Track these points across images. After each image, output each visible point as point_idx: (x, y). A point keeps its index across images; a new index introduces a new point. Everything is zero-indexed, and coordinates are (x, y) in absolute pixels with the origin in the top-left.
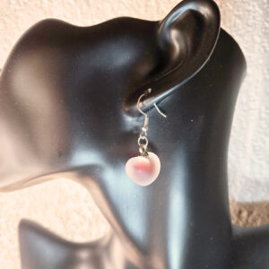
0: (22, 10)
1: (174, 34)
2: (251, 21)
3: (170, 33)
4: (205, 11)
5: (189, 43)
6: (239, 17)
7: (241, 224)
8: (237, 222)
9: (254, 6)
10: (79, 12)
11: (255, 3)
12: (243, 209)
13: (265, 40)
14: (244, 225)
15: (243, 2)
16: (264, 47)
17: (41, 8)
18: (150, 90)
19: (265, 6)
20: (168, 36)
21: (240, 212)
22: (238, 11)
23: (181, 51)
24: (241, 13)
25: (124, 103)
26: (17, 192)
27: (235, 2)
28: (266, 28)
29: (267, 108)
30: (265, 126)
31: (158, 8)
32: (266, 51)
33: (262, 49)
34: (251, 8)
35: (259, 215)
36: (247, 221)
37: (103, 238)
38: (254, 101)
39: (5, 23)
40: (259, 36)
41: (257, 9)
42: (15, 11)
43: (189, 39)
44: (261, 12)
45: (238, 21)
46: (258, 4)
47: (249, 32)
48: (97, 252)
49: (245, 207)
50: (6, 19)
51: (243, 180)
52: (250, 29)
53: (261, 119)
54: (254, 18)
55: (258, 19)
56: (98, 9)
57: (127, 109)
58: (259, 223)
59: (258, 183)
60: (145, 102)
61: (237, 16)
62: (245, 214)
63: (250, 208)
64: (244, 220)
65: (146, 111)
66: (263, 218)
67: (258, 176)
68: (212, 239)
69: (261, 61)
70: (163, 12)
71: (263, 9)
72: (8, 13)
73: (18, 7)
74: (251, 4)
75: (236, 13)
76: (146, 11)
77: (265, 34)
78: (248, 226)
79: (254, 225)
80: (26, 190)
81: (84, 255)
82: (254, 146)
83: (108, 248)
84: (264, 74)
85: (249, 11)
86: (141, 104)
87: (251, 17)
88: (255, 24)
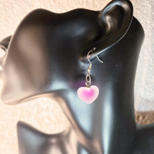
1: (108, 18)
2: (145, 12)
3: (105, 18)
4: (125, 6)
5: (116, 23)
7: (139, 123)
10: (48, 5)
11: (147, 2)
12: (140, 115)
13: (153, 22)
15: (141, 1)
16: (152, 26)
17: (27, 2)
18: (95, 48)
21: (138, 117)
22: (138, 6)
23: (111, 27)
25: (80, 56)
28: (153, 16)
29: (153, 60)
30: (152, 69)
31: (94, 3)
32: (153, 28)
33: (151, 27)
34: (145, 4)
35: (149, 118)
36: (142, 122)
38: (146, 56)
39: (6, 10)
40: (149, 20)
41: (148, 5)
42: (12, 3)
43: (116, 21)
44: (151, 7)
45: (138, 12)
46: (149, 2)
47: (144, 18)
49: (141, 114)
50: (7, 8)
51: (140, 99)
52: (144, 16)
54: (147, 10)
55: (149, 10)
56: (60, 3)
57: (82, 59)
58: (148, 123)
59: (148, 101)
60: (92, 55)
61: (137, 9)
62: (141, 118)
63: (144, 114)
64: (140, 121)
66: (151, 120)
67: (148, 97)
68: (126, 130)
69: (150, 34)
70: (96, 6)
71: (152, 5)
72: (8, 5)
74: (145, 2)
76: (87, 5)
77: (153, 19)
79: (146, 124)
81: (54, 141)
82: (146, 81)
83: (68, 136)
84: (152, 41)
85: (144, 6)
87: (145, 10)
88: (147, 13)
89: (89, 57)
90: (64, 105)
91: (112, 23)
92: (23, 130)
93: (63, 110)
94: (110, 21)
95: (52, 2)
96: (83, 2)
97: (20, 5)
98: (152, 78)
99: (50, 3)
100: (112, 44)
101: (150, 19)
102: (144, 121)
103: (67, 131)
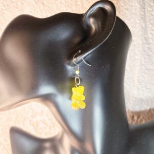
0: (6, 9)
2: (134, 12)
5: (100, 25)
6: (127, 9)
7: (134, 123)
8: (132, 122)
9: (135, 3)
10: (38, 9)
11: (136, 2)
12: (134, 115)
13: (142, 22)
14: (136, 124)
15: (129, 1)
16: (141, 25)
17: (17, 8)
18: (80, 51)
19: (141, 3)
21: (133, 117)
22: (127, 6)
23: (96, 29)
24: (128, 7)
25: (66, 59)
26: (7, 111)
27: (125, 1)
28: (142, 15)
29: (145, 59)
30: (144, 68)
31: (83, 6)
32: (142, 28)
33: (140, 27)
34: (133, 4)
35: (143, 118)
36: (137, 121)
37: (58, 135)
38: (138, 55)
40: (139, 20)
42: (2, 10)
44: (139, 6)
45: (127, 12)
46: (138, 2)
47: (133, 17)
49: (136, 114)
51: (134, 99)
52: (133, 16)
53: (142, 65)
54: (135, 10)
55: (138, 10)
56: (49, 7)
57: (68, 62)
58: (144, 122)
59: (142, 100)
60: (77, 58)
61: (126, 9)
62: (136, 118)
63: (139, 114)
64: (135, 121)
65: (78, 63)
66: (146, 120)
68: (118, 131)
69: (140, 33)
70: (85, 8)
73: (4, 8)
74: (134, 1)
75: (125, 7)
76: (76, 8)
77: (142, 18)
78: (138, 124)
79: (141, 123)
80: (12, 110)
81: (47, 145)
82: (139, 80)
84: (142, 40)
85: (132, 6)
86: (75, 59)
88: (136, 13)
89: (74, 60)
90: (54, 109)
93: (53, 114)
94: (94, 24)
95: (42, 7)
96: (72, 5)
97: (10, 11)
99: (40, 8)
102: (139, 121)
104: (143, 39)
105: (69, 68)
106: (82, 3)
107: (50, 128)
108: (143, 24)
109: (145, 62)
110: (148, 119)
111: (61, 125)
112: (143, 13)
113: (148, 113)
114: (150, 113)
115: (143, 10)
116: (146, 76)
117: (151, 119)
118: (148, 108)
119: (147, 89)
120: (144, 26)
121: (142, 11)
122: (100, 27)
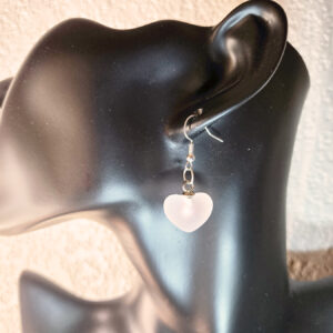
0: (25, 8)
1: (230, 43)
3: (225, 43)
5: (249, 54)
6: (294, 27)
7: (293, 277)
9: (311, 15)
11: (313, 12)
12: (295, 259)
13: (324, 56)
14: (298, 279)
16: (323, 65)
17: (50, 6)
18: (200, 110)
19: (325, 16)
20: (222, 45)
21: (292, 263)
22: (293, 20)
24: (296, 22)
28: (326, 42)
29: (326, 137)
30: (322, 158)
31: (197, 12)
32: (324, 69)
33: (320, 68)
34: (308, 17)
35: (314, 267)
36: (300, 274)
38: (311, 128)
39: (2, 22)
41: (316, 18)
42: (16, 8)
44: (320, 22)
45: (293, 32)
48: (119, 312)
49: (298, 257)
50: (5, 18)
51: (296, 224)
52: (307, 42)
53: (318, 150)
54: (312, 29)
55: (317, 30)
56: (122, 10)
57: (171, 133)
58: (314, 277)
59: (314, 228)
62: (298, 265)
63: (305, 258)
64: (297, 273)
66: (320, 271)
67: (314, 220)
68: (267, 295)
69: (319, 81)
71: (322, 19)
72: (6, 10)
73: (19, 4)
74: (309, 11)
77: (323, 47)
78: (302, 280)
79: (309, 278)
81: (103, 316)
82: (309, 183)
84: (322, 97)
85: (305, 20)
86: (188, 127)
87: (308, 28)
88: (312, 36)
91: (241, 56)
92: (35, 292)
94: (235, 51)
95: (105, 7)
97: (33, 13)
98: (322, 178)
100: (241, 100)
101: (319, 48)
103: (134, 295)
104: (324, 93)
105: (172, 146)
106: (195, 6)
107: (106, 278)
108: (325, 61)
109: (326, 144)
110: (324, 271)
111: (140, 272)
112: (327, 38)
113: (325, 257)
114: (329, 258)
115: (328, 31)
116: (325, 174)
117: (330, 271)
118: (326, 246)
119: (327, 203)
120: (327, 67)
121: (325, 33)
122: (250, 60)
